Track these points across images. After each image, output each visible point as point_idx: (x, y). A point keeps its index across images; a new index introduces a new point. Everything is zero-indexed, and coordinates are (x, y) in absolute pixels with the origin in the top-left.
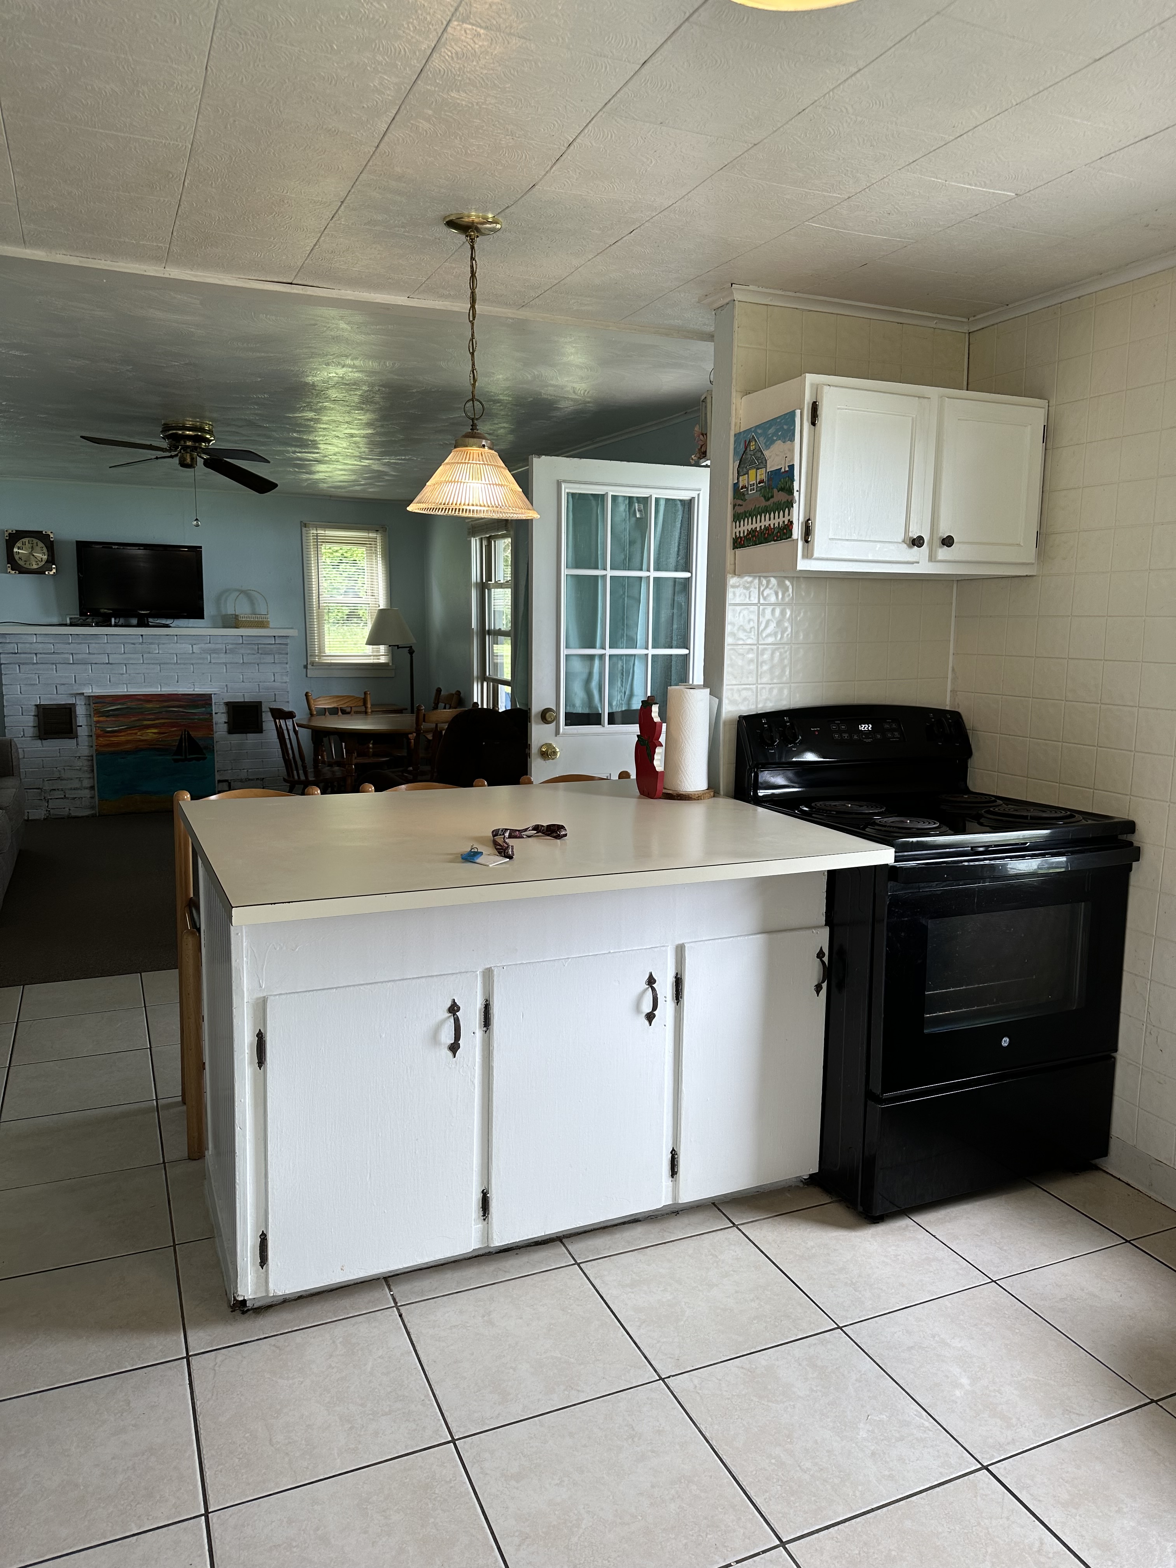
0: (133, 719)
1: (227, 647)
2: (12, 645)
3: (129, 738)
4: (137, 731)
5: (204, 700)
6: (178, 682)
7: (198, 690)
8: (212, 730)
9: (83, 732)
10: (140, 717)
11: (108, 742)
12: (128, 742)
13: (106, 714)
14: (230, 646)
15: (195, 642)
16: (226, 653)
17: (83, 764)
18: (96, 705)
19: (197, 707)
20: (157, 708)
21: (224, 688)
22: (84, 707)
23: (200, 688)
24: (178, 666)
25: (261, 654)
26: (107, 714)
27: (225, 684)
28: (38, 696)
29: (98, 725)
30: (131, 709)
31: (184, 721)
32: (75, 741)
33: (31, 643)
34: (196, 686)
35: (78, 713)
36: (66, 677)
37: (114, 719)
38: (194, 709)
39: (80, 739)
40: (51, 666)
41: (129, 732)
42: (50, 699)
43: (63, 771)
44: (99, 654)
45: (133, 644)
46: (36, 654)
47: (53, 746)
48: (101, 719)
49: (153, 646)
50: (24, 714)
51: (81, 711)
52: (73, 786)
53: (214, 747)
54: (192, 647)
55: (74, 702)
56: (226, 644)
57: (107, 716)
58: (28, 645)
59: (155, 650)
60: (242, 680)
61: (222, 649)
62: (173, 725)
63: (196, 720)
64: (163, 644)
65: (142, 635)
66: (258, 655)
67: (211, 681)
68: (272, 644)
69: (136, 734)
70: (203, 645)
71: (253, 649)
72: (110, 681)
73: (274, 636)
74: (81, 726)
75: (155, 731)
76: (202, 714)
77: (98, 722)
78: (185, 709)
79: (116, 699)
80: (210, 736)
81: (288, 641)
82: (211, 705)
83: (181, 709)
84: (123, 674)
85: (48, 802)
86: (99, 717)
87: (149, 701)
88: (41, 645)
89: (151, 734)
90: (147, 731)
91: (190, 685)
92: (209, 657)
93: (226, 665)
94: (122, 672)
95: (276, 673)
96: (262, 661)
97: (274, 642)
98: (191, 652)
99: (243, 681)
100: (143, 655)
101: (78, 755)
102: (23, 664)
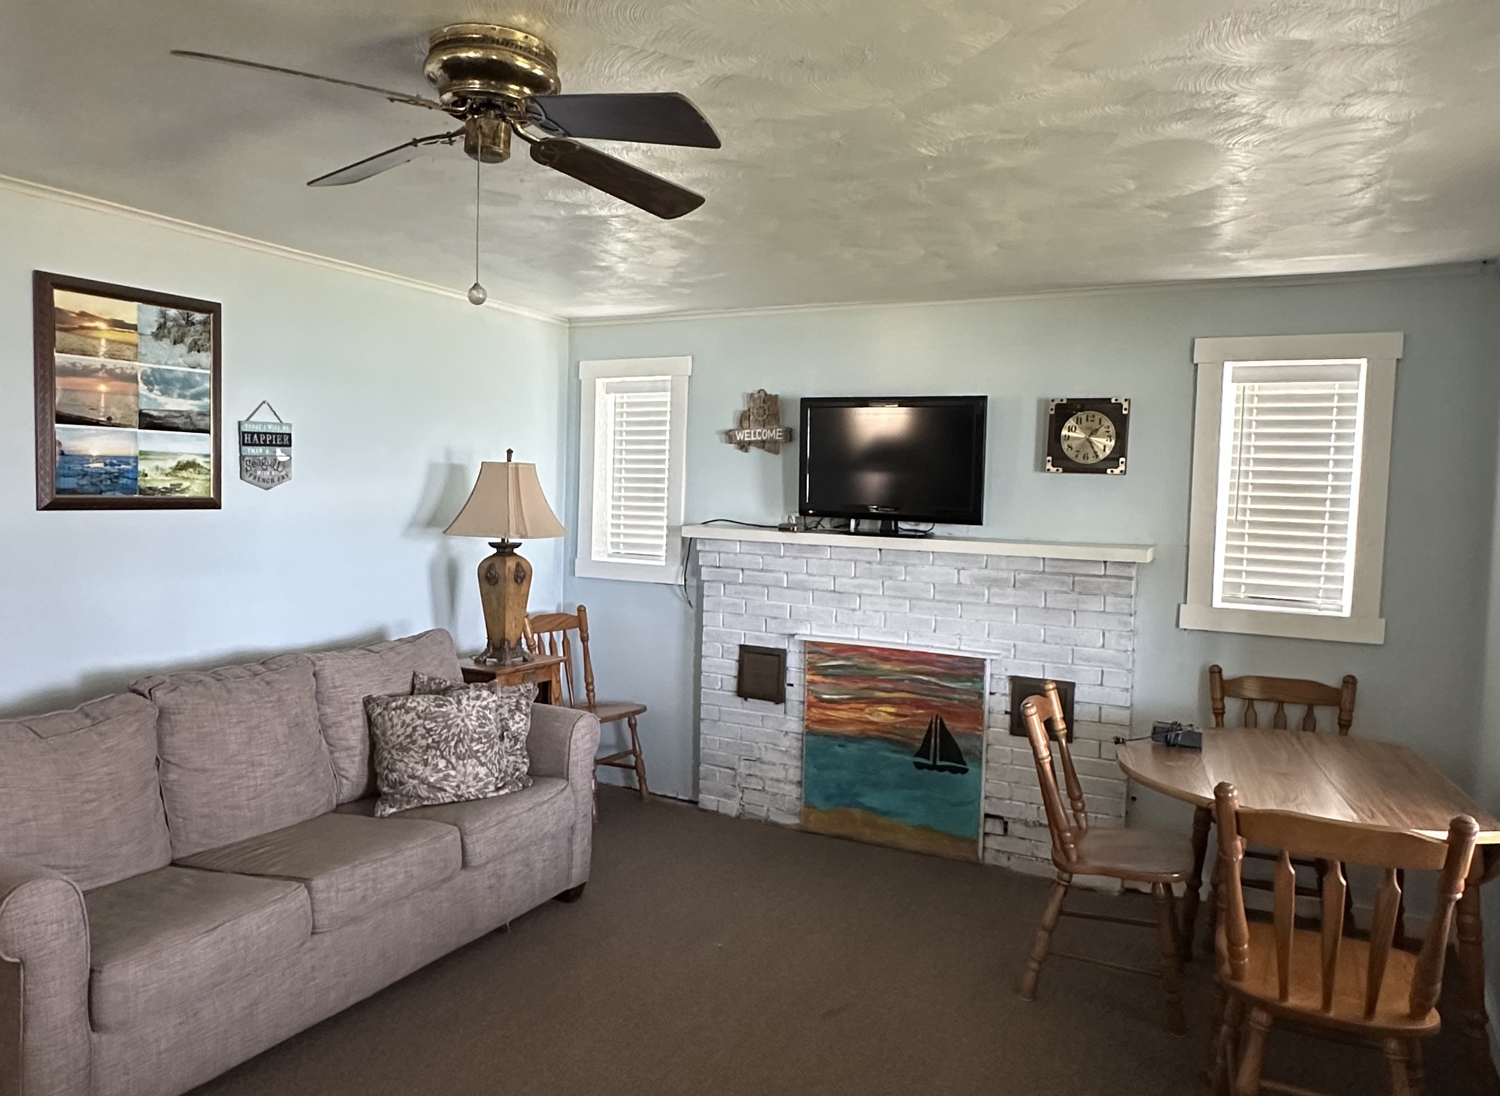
0: (862, 685)
1: (1017, 577)
2: (713, 555)
3: (852, 715)
4: (863, 706)
5: (970, 668)
6: (935, 631)
7: (966, 649)
8: (981, 724)
9: (794, 694)
10: (872, 684)
11: (824, 717)
12: (851, 721)
13: (823, 672)
14: (1023, 576)
15: (963, 565)
16: (1014, 586)
17: (791, 744)
18: (811, 655)
19: (958, 678)
20: (896, 671)
21: (1009, 651)
22: (797, 656)
23: (969, 646)
24: (938, 605)
25: (1080, 593)
26: (825, 672)
27: (1012, 643)
28: (743, 632)
29: (811, 688)
30: (859, 668)
31: (938, 699)
32: (781, 706)
33: (736, 554)
34: (963, 642)
35: (788, 665)
36: (778, 607)
37: (834, 681)
38: (952, 682)
39: (789, 704)
40: (759, 589)
41: (853, 705)
42: (758, 638)
43: (763, 749)
44: (822, 576)
45: (869, 563)
46: (743, 570)
47: (757, 708)
48: (817, 678)
49: (898, 568)
50: (725, 656)
51: (794, 662)
52: (774, 776)
53: (981, 753)
54: (959, 573)
55: (786, 647)
56: (1015, 571)
57: (825, 676)
58: (732, 556)
59: (901, 574)
60: (1042, 637)
61: (1007, 580)
62: (917, 704)
63: (956, 702)
64: (914, 565)
65: (880, 550)
66: (1074, 596)
67: (988, 635)
68: (1100, 576)
69: (862, 710)
70: (976, 572)
71: (1063, 583)
72: (836, 620)
73: (1105, 562)
74: (792, 685)
75: (892, 710)
76: (967, 692)
77: (812, 683)
78: (940, 679)
79: (840, 650)
80: (978, 733)
81: (1133, 572)
82: (982, 678)
83: (933, 680)
84: (854, 610)
85: (743, 792)
86: (813, 675)
87: (886, 660)
88: (749, 557)
89: (883, 714)
90: (880, 708)
91: (954, 638)
92: (986, 592)
93: (1017, 609)
94: (853, 607)
95: (1109, 631)
96: (1082, 607)
97: (1102, 573)
98: (956, 582)
99: (1044, 641)
100: (883, 583)
101: (785, 728)
102: (729, 583)
